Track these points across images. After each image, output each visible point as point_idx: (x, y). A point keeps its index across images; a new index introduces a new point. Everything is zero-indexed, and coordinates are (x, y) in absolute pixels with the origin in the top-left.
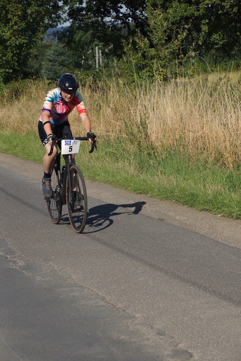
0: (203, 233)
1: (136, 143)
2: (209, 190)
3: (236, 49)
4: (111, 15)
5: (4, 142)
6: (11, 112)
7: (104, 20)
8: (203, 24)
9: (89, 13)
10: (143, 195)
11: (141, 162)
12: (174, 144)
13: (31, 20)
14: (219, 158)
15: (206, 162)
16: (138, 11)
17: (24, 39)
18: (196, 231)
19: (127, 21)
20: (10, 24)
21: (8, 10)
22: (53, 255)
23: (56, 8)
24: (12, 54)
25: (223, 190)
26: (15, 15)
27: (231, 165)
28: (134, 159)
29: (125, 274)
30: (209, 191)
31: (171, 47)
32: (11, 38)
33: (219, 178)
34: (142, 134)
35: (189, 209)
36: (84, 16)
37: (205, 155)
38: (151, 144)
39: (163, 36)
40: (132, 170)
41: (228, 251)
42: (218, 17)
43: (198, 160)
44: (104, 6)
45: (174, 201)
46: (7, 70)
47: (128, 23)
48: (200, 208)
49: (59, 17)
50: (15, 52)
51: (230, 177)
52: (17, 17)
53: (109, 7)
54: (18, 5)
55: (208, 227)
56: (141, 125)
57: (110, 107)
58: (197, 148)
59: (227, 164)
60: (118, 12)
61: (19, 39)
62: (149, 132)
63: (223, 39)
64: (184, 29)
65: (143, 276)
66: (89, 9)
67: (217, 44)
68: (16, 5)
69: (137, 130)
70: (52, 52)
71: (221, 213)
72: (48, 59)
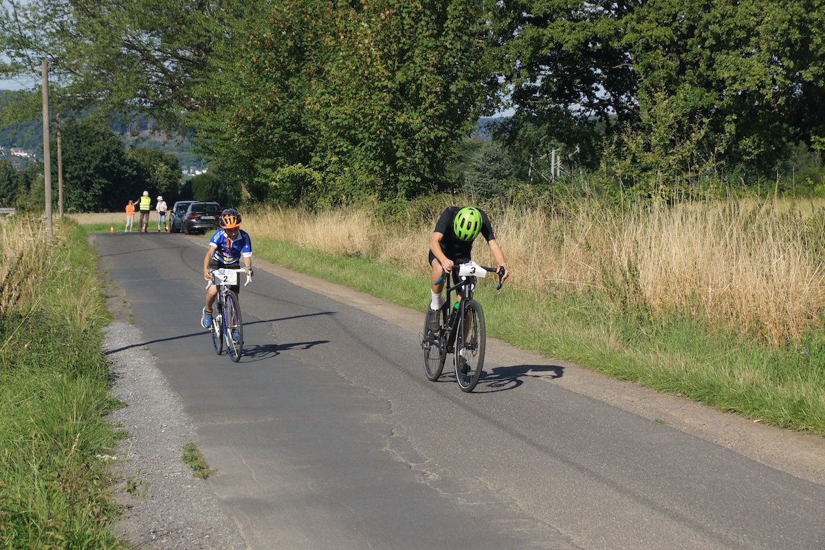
1: (620, 300)
2: (740, 380)
3: (779, 163)
4: (580, 101)
5: (404, 290)
6: (416, 243)
7: (569, 108)
8: (728, 122)
9: (546, 96)
10: (629, 383)
11: (627, 330)
12: (681, 304)
13: (456, 102)
15: (735, 335)
16: (623, 97)
17: (442, 130)
18: (718, 442)
19: (606, 110)
20: (423, 106)
21: (421, 85)
22: (484, 467)
23: (494, 85)
24: (423, 154)
25: (762, 380)
26: (430, 93)
27: (776, 342)
28: (615, 324)
29: (604, 503)
31: (679, 151)
32: (421, 128)
33: (755, 361)
34: (630, 286)
35: (705, 408)
36: (537, 100)
37: (732, 324)
38: (643, 303)
39: (667, 134)
40: (612, 341)
41: (773, 477)
42: (753, 112)
44: (570, 85)
45: (680, 394)
46: (413, 178)
47: (606, 115)
48: (723, 408)
49: (499, 101)
50: (427, 150)
52: (433, 95)
53: (578, 88)
54: (437, 77)
55: (737, 437)
56: (630, 270)
57: (577, 242)
58: (721, 312)
59: (769, 339)
60: (591, 95)
61: (436, 130)
62: (641, 282)
63: (758, 147)
64: (701, 123)
65: (633, 508)
66: (545, 90)
67: (749, 154)
68: (433, 76)
69: (621, 278)
70: (482, 155)
71: (758, 417)
72: (474, 166)
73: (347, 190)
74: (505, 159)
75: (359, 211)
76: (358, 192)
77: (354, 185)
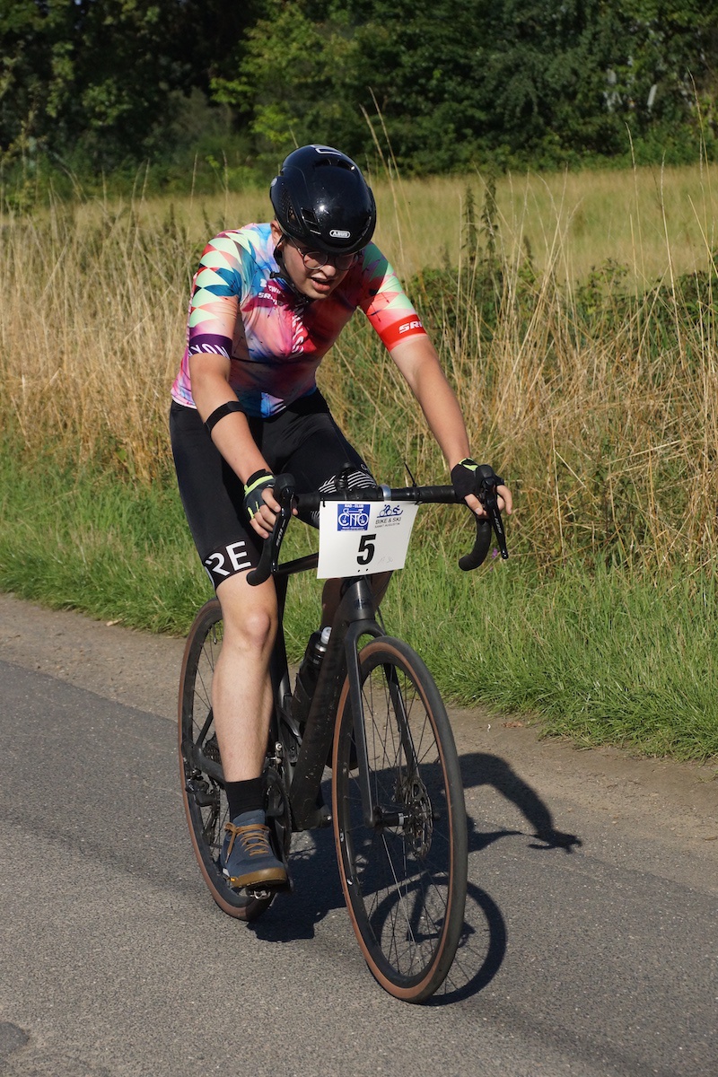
0: (61, 674)
2: (81, 548)
3: (158, 130)
8: (59, 55)
14: (109, 452)
15: (72, 465)
18: (43, 669)
25: (121, 548)
27: (145, 474)
30: (78, 550)
33: (108, 512)
35: (21, 604)
37: (67, 444)
41: (137, 726)
42: (103, 36)
43: (48, 458)
48: (53, 602)
51: (142, 509)
55: (77, 656)
58: (45, 424)
59: (131, 470)
63: (119, 101)
67: (101, 116)
71: (114, 615)
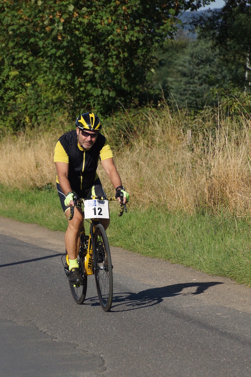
17: (139, 32)
32: (113, 30)
46: (106, 92)
50: (122, 56)
70: (188, 58)
72: (179, 71)
73: (31, 110)
74: (216, 60)
75: (46, 135)
76: (44, 112)
77: (38, 103)
